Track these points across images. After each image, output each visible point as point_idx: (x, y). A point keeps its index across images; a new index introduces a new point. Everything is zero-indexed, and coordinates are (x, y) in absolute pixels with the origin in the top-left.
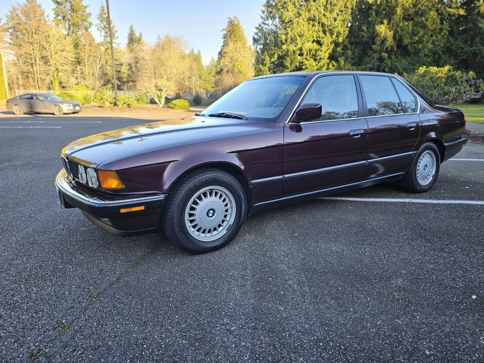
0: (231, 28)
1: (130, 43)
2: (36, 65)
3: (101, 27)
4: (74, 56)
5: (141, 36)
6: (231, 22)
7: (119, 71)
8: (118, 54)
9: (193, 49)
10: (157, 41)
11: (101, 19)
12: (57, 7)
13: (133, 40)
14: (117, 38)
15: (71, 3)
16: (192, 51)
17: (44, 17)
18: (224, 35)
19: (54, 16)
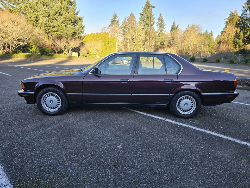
0: (231, 17)
1: (172, 30)
2: (129, 42)
3: (158, 24)
4: (144, 38)
5: (178, 26)
6: (232, 14)
7: (163, 44)
8: (164, 36)
9: (207, 30)
10: (187, 28)
11: (159, 20)
12: (141, 17)
13: (174, 28)
14: (165, 28)
15: (147, 14)
16: (207, 31)
17: (135, 21)
18: (227, 21)
19: (140, 21)
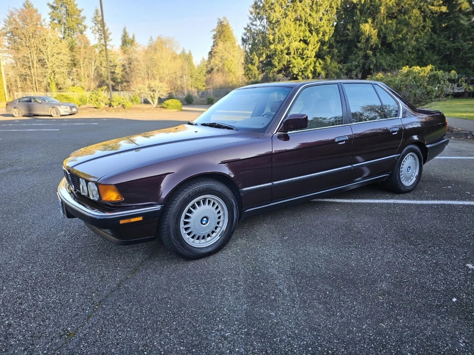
0: (221, 29)
1: (123, 45)
2: (33, 67)
3: (95, 30)
4: (70, 58)
5: (133, 37)
6: (221, 23)
7: (114, 73)
8: (112, 56)
10: (150, 42)
11: (95, 22)
12: (53, 12)
13: (126, 42)
14: (111, 40)
15: (66, 7)
16: (184, 51)
17: (40, 21)
18: (214, 35)
19: (50, 20)
